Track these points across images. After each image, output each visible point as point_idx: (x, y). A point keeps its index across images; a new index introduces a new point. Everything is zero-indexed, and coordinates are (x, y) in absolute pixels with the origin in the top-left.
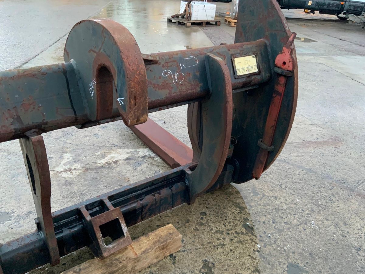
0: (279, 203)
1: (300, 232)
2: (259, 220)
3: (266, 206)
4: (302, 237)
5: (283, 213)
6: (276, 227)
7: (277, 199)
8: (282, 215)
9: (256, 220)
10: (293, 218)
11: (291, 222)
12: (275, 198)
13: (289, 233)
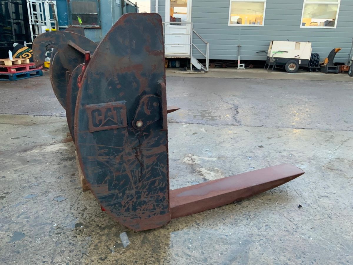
0: (93, 258)
1: (44, 257)
2: (81, 235)
3: (94, 246)
4: (38, 256)
5: (76, 255)
6: (64, 243)
7: (100, 260)
8: (75, 253)
9: (82, 233)
10: (65, 260)
11: (61, 255)
12: (103, 258)
13: (50, 248)
